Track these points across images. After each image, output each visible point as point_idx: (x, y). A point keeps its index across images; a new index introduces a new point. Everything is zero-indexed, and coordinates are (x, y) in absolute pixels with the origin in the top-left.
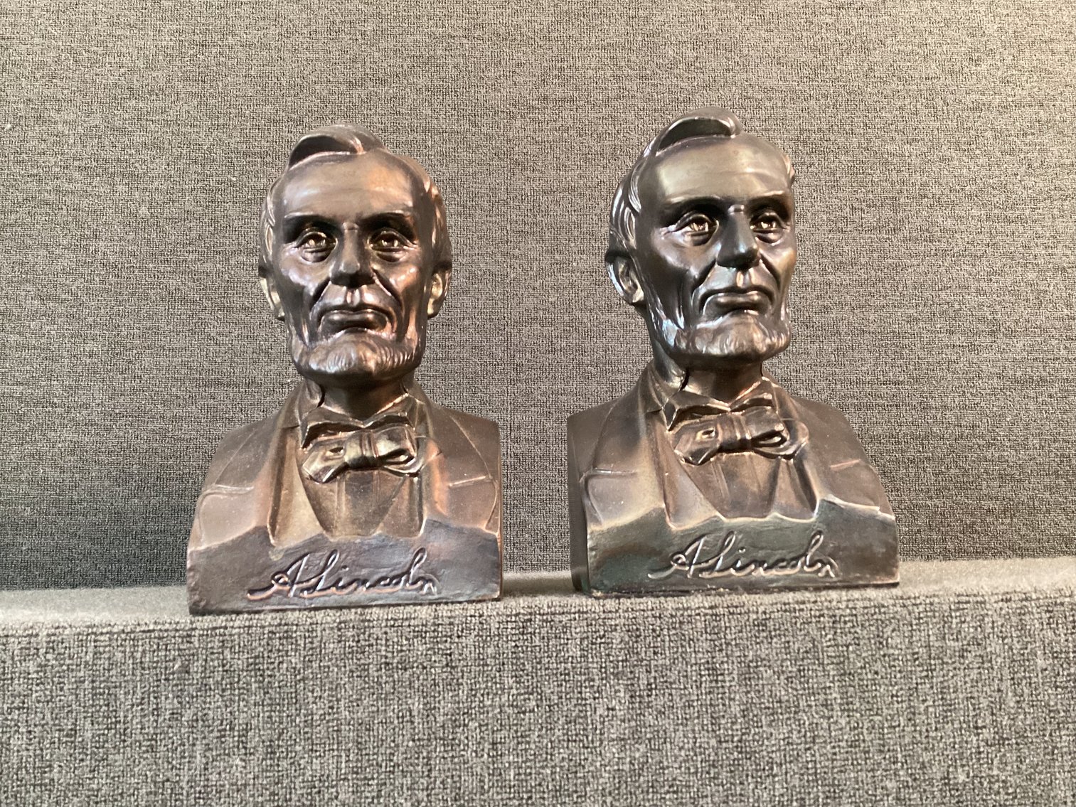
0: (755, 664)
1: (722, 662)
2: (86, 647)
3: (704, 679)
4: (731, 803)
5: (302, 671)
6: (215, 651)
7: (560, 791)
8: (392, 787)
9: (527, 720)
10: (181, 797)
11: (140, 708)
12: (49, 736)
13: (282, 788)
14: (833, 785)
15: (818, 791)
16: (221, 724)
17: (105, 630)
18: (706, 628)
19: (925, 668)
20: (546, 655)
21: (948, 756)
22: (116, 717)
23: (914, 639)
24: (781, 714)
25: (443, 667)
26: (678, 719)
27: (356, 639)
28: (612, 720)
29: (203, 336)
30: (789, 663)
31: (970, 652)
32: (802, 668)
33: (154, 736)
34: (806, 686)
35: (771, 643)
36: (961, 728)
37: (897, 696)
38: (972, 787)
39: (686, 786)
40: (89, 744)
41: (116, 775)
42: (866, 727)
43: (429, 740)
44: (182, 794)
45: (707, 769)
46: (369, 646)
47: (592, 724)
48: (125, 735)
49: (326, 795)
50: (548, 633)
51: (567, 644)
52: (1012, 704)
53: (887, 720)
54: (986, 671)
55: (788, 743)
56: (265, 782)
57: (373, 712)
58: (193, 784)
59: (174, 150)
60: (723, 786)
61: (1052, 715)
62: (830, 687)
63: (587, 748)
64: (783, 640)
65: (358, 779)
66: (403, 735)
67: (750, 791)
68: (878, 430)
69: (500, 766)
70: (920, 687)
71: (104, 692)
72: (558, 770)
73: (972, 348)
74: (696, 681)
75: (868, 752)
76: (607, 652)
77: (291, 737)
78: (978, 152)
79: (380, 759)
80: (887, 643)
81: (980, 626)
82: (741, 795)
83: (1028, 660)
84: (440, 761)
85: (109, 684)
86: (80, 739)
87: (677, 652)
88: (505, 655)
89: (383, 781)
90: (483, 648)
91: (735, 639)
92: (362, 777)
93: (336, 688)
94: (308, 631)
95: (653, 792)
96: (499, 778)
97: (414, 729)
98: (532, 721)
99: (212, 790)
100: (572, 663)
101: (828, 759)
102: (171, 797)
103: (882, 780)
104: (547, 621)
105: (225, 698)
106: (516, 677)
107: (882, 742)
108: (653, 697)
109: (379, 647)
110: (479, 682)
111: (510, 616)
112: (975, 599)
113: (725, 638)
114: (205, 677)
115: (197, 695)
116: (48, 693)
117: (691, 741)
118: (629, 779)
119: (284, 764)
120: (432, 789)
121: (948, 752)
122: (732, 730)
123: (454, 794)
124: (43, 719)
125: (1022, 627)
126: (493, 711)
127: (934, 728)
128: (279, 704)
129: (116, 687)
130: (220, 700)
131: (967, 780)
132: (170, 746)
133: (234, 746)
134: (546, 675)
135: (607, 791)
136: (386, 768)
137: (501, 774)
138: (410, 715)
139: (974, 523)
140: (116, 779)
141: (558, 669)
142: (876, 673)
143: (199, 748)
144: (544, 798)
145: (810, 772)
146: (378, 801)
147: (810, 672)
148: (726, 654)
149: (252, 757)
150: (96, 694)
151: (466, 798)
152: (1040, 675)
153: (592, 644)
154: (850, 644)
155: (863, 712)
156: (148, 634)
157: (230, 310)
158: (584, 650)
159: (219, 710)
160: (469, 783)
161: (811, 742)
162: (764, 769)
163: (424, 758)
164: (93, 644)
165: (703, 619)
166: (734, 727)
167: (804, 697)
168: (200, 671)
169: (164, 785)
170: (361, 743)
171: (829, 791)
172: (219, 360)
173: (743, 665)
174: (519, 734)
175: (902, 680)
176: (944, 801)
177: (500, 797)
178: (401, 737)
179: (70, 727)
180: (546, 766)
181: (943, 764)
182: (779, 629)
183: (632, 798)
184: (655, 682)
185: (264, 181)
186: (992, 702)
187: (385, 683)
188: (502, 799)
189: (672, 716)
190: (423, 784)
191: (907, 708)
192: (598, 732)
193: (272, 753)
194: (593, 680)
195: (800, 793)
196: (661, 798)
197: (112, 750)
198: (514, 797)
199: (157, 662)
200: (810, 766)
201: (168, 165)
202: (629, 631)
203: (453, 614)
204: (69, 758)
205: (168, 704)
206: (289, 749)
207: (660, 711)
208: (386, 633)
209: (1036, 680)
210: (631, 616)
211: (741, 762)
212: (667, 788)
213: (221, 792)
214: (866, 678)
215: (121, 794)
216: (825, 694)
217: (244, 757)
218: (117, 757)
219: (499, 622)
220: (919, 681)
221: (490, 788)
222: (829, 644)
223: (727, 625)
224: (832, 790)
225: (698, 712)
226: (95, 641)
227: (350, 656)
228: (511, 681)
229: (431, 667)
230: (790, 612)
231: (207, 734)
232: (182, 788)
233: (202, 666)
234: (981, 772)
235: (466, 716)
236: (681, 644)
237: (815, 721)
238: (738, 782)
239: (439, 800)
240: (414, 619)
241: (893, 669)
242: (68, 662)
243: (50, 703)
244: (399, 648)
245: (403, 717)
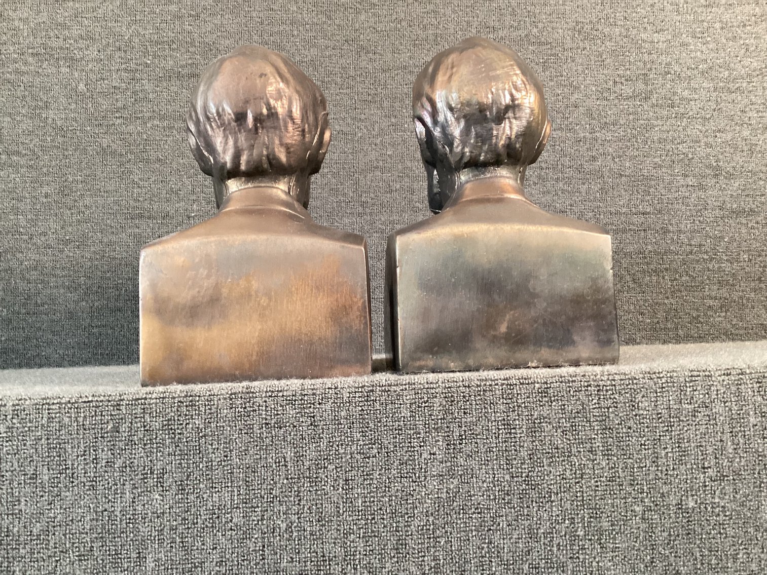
0: (539, 421)
1: (515, 420)
2: (42, 414)
3: (501, 432)
4: (520, 521)
5: (203, 430)
6: (138, 416)
7: (395, 513)
8: (272, 513)
9: (371, 463)
10: (116, 522)
11: (83, 458)
12: (17, 479)
13: (191, 515)
14: (595, 509)
15: (584, 512)
16: (144, 470)
17: (55, 402)
18: (503, 395)
19: (667, 424)
20: (384, 416)
21: (681, 488)
22: (66, 465)
23: (659, 403)
24: (558, 457)
25: (308, 426)
26: (482, 461)
27: (244, 406)
28: (434, 462)
29: (129, 181)
30: (564, 421)
31: (700, 412)
32: (574, 424)
33: (95, 479)
34: (577, 437)
35: (551, 406)
36: (692, 469)
37: (645, 445)
38: (699, 510)
39: (487, 509)
40: (47, 484)
41: (67, 507)
42: (620, 467)
43: (299, 478)
44: (116, 520)
45: (503, 496)
46: (253, 411)
47: (419, 465)
48: (73, 478)
49: (223, 519)
50: (386, 400)
51: (400, 408)
52: (730, 451)
53: (637, 462)
54: (712, 427)
55: (563, 478)
56: (178, 511)
57: (257, 459)
58: (125, 513)
59: (103, 40)
60: (514, 509)
61: (760, 458)
62: (594, 438)
63: (415, 482)
64: (560, 404)
65: (247, 508)
66: (279, 475)
67: (535, 512)
68: (630, 249)
69: (351, 496)
70: (662, 438)
71: (57, 447)
72: (394, 498)
73: (701, 187)
74: (495, 433)
75: (622, 485)
76: (430, 413)
77: (196, 478)
78: (709, 39)
79: (263, 493)
80: (638, 406)
81: (708, 393)
82: (528, 515)
83: (743, 418)
84: (307, 493)
85: (60, 441)
86: (40, 481)
87: (481, 412)
88: (354, 417)
89: (265, 509)
90: (338, 411)
91: (524, 402)
92: (250, 506)
93: (230, 441)
94: (208, 401)
95: (463, 513)
96: (350, 505)
97: (287, 471)
98: (374, 464)
99: (139, 518)
100: (404, 421)
101: (592, 490)
102: (108, 522)
103: (632, 505)
104: (385, 391)
105: (146, 451)
106: (363, 432)
107: (632, 478)
108: (463, 445)
109: (261, 412)
110: (335, 436)
111: (358, 388)
112: (704, 374)
113: (517, 402)
114: (131, 435)
115: (125, 449)
116: (15, 447)
117: (491, 477)
118: (446, 504)
119: (192, 497)
120: (302, 513)
121: (682, 486)
122: (522, 469)
123: (317, 517)
124: (12, 466)
125: (738, 393)
126: (345, 457)
127: (672, 468)
128: (187, 454)
129: (65, 443)
130: (143, 452)
131: (696, 506)
132: (106, 486)
133: (154, 486)
134: (384, 430)
135: (430, 512)
136: (267, 499)
137: (351, 502)
138: (285, 461)
139: (699, 316)
140: (68, 510)
141: (393, 426)
142: (630, 428)
143: (128, 487)
144: (383, 519)
145: (579, 499)
146: (262, 523)
147: (580, 427)
148: (518, 413)
149: (168, 493)
150: (50, 448)
151: (327, 520)
152: (752, 429)
153: (419, 407)
154: (610, 407)
155: (619, 456)
156: (88, 404)
157: (148, 161)
158: (412, 412)
159: (142, 459)
160: (329, 508)
161: (579, 478)
162: (545, 497)
163: (295, 491)
164: (47, 411)
165: (501, 388)
166: (523, 467)
167: (575, 445)
168: (127, 430)
169: (103, 514)
170: (248, 482)
171: (592, 513)
172: (141, 199)
173: (530, 422)
174: (365, 473)
175: (649, 433)
176: (678, 520)
177: (351, 518)
178: (278, 477)
179: (32, 472)
180: (385, 495)
181: (677, 494)
182: (557, 396)
183: (447, 517)
184: (465, 434)
185: (171, 63)
186: (716, 449)
187: (265, 438)
188: (353, 520)
189: (477, 459)
190: (294, 510)
191: (651, 454)
192: (423, 470)
193: (182, 490)
194: (419, 433)
195: (571, 514)
196: (469, 517)
197: (64, 489)
198: (362, 519)
199: (95, 424)
200: (578, 495)
201: (99, 51)
202: (446, 397)
203: (315, 387)
204: (32, 495)
205: (104, 456)
206: (195, 487)
207: (469, 455)
208: (265, 402)
209: (749, 433)
210: (447, 386)
211: (528, 492)
212: (473, 510)
213: (145, 518)
214: (621, 431)
215: (72, 521)
216: (591, 443)
217: (161, 493)
218: (68, 494)
219: (349, 393)
220: (662, 434)
221: (344, 512)
222: (594, 406)
223: (519, 392)
224: (595, 512)
225: (497, 455)
226: (48, 409)
227: (239, 419)
228: (359, 436)
229: (300, 426)
230: (566, 383)
231: (133, 477)
232: (117, 516)
233: (129, 427)
234: (706, 500)
235: (325, 461)
236: (484, 407)
237: (583, 462)
238: (525, 506)
239: (307, 521)
240: (286, 391)
241: (642, 425)
242: (29, 425)
243: (17, 455)
244: (276, 412)
245: (279, 462)
